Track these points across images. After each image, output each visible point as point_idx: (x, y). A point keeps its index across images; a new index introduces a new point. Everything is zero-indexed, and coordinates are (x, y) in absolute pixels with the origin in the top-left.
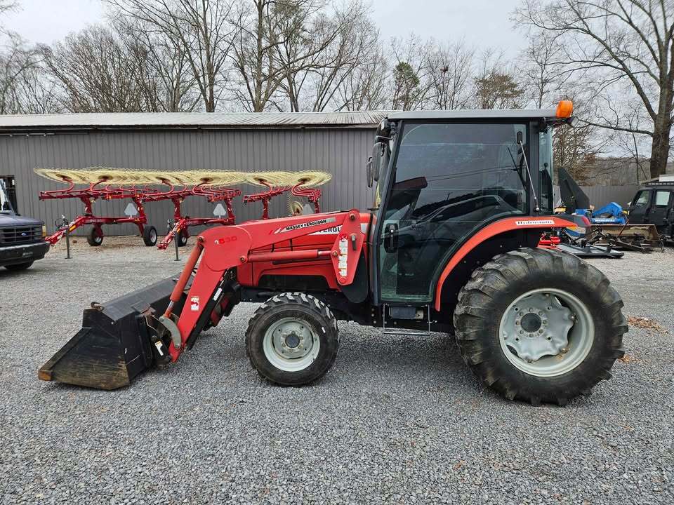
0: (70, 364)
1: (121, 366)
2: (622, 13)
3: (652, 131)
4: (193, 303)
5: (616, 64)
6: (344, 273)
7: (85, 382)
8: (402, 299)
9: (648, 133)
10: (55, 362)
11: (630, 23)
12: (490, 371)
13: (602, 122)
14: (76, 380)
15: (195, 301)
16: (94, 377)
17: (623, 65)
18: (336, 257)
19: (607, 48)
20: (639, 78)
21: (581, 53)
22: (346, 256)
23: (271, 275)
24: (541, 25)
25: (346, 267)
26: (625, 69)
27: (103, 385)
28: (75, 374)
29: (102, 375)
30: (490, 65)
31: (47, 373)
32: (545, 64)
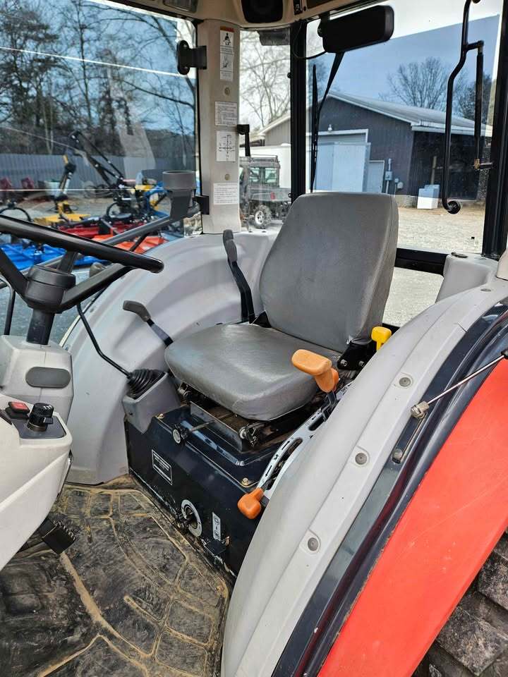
3: (192, 102)
9: (188, 104)
13: (147, 87)
26: (160, 29)
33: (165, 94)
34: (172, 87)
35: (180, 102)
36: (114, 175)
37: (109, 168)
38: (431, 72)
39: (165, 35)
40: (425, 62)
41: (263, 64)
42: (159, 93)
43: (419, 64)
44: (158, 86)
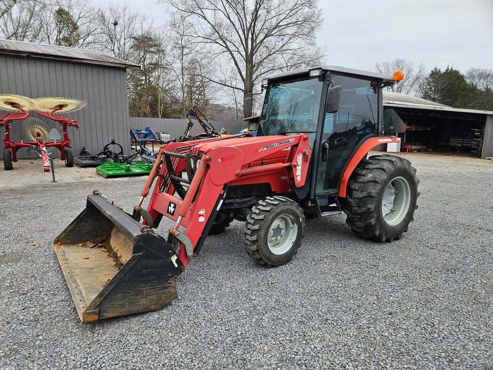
0: (119, 296)
1: (171, 283)
2: (224, 11)
3: (243, 88)
4: (200, 215)
5: (221, 42)
6: (299, 179)
7: (135, 309)
8: (327, 193)
9: (241, 89)
10: (102, 299)
11: (229, 18)
12: (378, 227)
13: (217, 80)
14: (124, 311)
15: (202, 214)
16: (144, 302)
17: (226, 44)
18: (295, 166)
19: (217, 31)
20: (235, 54)
21: (203, 32)
22: (301, 166)
23: (235, 186)
24: (176, 6)
25: (300, 174)
26: (227, 47)
27: (153, 307)
28: (125, 304)
29: (152, 297)
30: (146, 27)
31: (93, 313)
32: (183, 35)
33: (228, 84)
34: (232, 80)
35: (237, 88)
36: (210, 129)
37: (208, 125)
38: (399, 68)
39: (229, 50)
40: (394, 61)
41: (287, 66)
42: (224, 83)
43: (391, 62)
44: (223, 79)
